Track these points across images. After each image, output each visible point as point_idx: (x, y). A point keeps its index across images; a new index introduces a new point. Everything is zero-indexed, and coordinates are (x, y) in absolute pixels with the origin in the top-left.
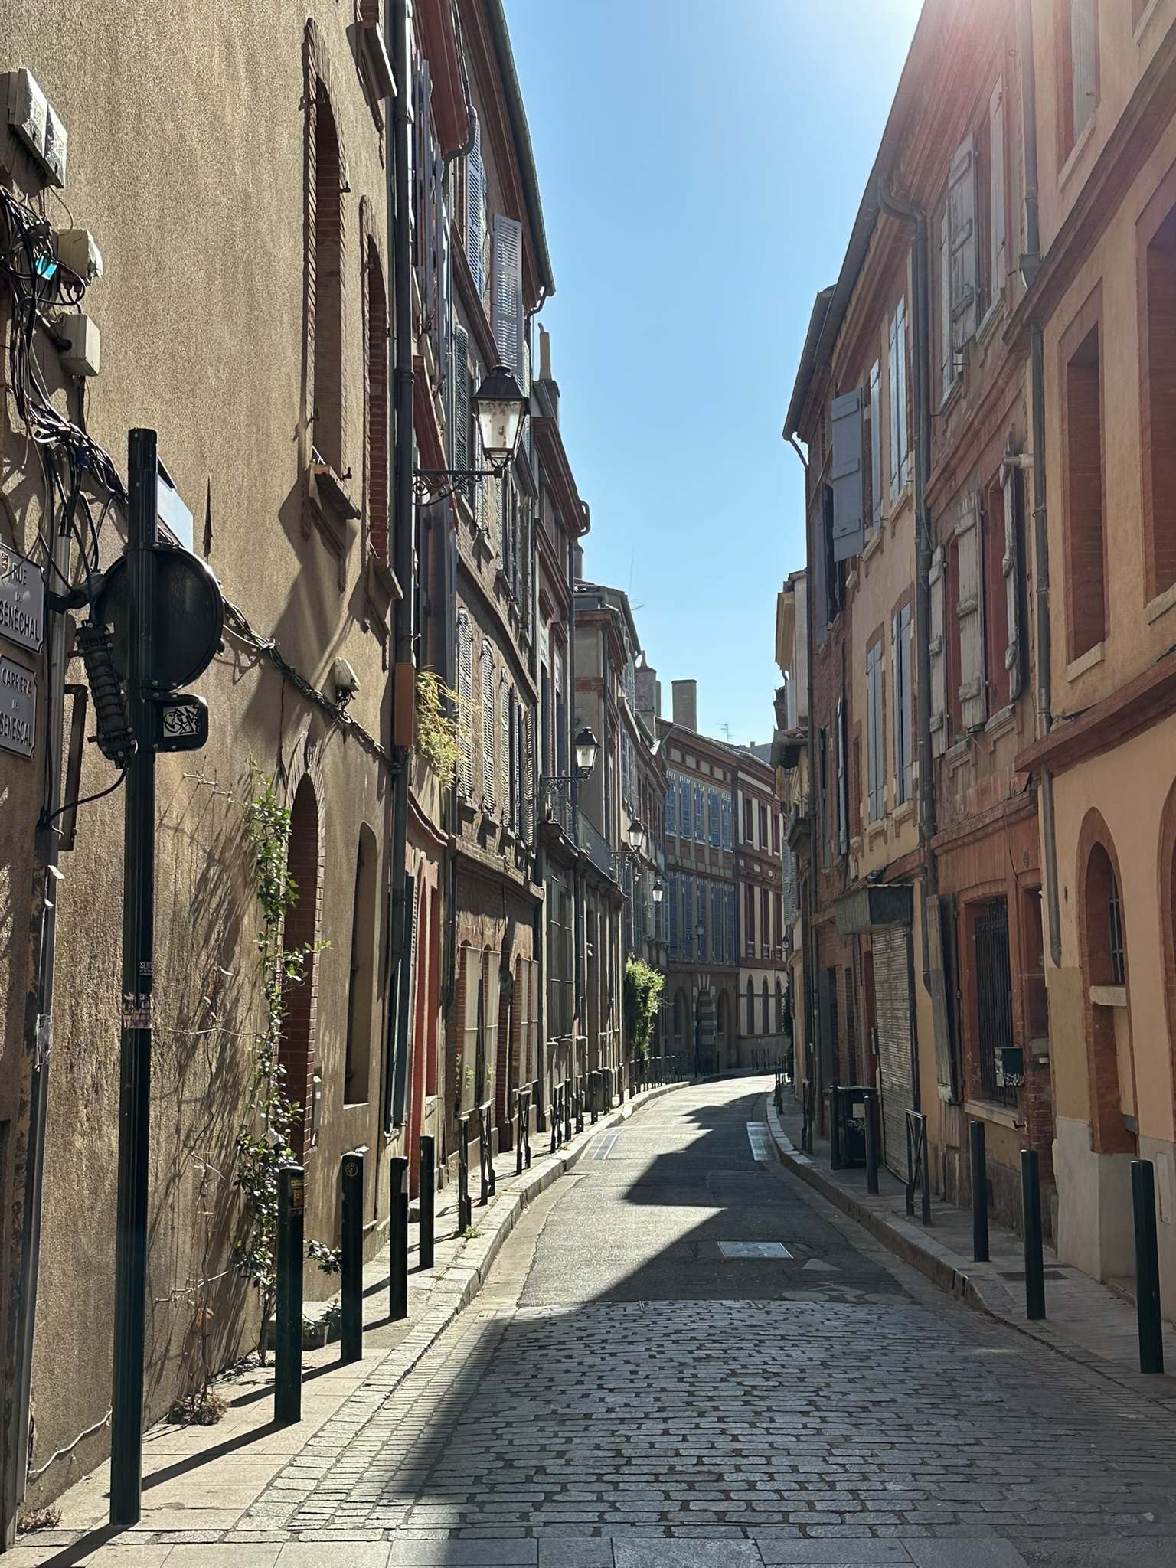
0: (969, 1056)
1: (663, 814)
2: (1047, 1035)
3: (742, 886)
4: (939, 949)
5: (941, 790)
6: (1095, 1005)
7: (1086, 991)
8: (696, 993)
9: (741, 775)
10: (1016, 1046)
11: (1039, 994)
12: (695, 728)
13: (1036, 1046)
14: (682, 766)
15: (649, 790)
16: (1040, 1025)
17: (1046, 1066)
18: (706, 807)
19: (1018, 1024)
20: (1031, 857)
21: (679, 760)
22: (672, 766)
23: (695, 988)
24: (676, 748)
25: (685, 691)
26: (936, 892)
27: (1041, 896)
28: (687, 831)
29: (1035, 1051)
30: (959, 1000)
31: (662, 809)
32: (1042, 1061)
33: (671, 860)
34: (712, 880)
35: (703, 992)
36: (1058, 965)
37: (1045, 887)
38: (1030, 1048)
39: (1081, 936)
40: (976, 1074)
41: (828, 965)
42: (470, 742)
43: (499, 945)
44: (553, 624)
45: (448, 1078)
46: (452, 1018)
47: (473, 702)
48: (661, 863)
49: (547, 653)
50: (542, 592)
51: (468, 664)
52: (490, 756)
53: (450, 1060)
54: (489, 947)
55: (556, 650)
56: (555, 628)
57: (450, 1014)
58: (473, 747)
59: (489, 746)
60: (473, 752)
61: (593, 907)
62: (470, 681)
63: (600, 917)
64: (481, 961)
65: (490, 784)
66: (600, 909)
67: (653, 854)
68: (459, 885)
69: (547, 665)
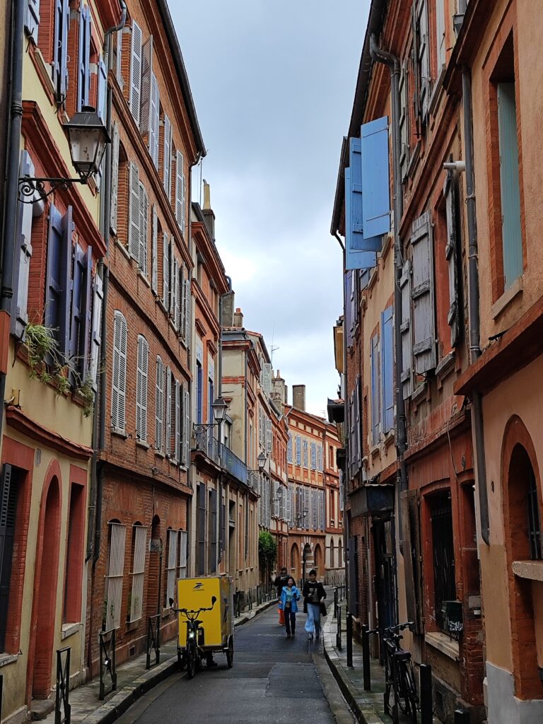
0: (428, 602)
1: (286, 453)
2: (479, 594)
3: (328, 491)
4: (408, 527)
5: (410, 421)
6: (516, 577)
7: (509, 565)
8: (303, 546)
9: (327, 433)
10: (457, 601)
11: (473, 564)
12: (303, 408)
13: (472, 601)
14: (297, 428)
15: (277, 439)
16: (475, 586)
17: (479, 616)
18: (309, 449)
19: (459, 585)
20: (468, 461)
21: (295, 425)
22: (291, 428)
23: (302, 544)
24: (293, 419)
25: (299, 389)
26: (407, 488)
27: (474, 489)
28: (299, 462)
29: (471, 605)
30: (421, 563)
31: (285, 450)
32: (476, 612)
33: (290, 476)
34: (312, 487)
35: (307, 546)
36: (487, 543)
37: (477, 482)
38: (468, 603)
39: (505, 519)
40: (432, 615)
41: (354, 535)
42: (124, 394)
43: (149, 522)
44: (207, 341)
45: (95, 609)
46: (100, 570)
47: (127, 370)
48: (284, 478)
49: (202, 355)
50: (197, 320)
51: (123, 346)
52: (144, 405)
53: (97, 597)
54: (138, 523)
55: (209, 356)
56: (208, 342)
57: (98, 567)
58: (126, 397)
59: (144, 400)
60: (126, 401)
61: (235, 500)
62: (125, 356)
63: (241, 506)
64: (130, 532)
65: (144, 422)
66: (241, 501)
67: (279, 473)
68: (108, 483)
69: (201, 362)
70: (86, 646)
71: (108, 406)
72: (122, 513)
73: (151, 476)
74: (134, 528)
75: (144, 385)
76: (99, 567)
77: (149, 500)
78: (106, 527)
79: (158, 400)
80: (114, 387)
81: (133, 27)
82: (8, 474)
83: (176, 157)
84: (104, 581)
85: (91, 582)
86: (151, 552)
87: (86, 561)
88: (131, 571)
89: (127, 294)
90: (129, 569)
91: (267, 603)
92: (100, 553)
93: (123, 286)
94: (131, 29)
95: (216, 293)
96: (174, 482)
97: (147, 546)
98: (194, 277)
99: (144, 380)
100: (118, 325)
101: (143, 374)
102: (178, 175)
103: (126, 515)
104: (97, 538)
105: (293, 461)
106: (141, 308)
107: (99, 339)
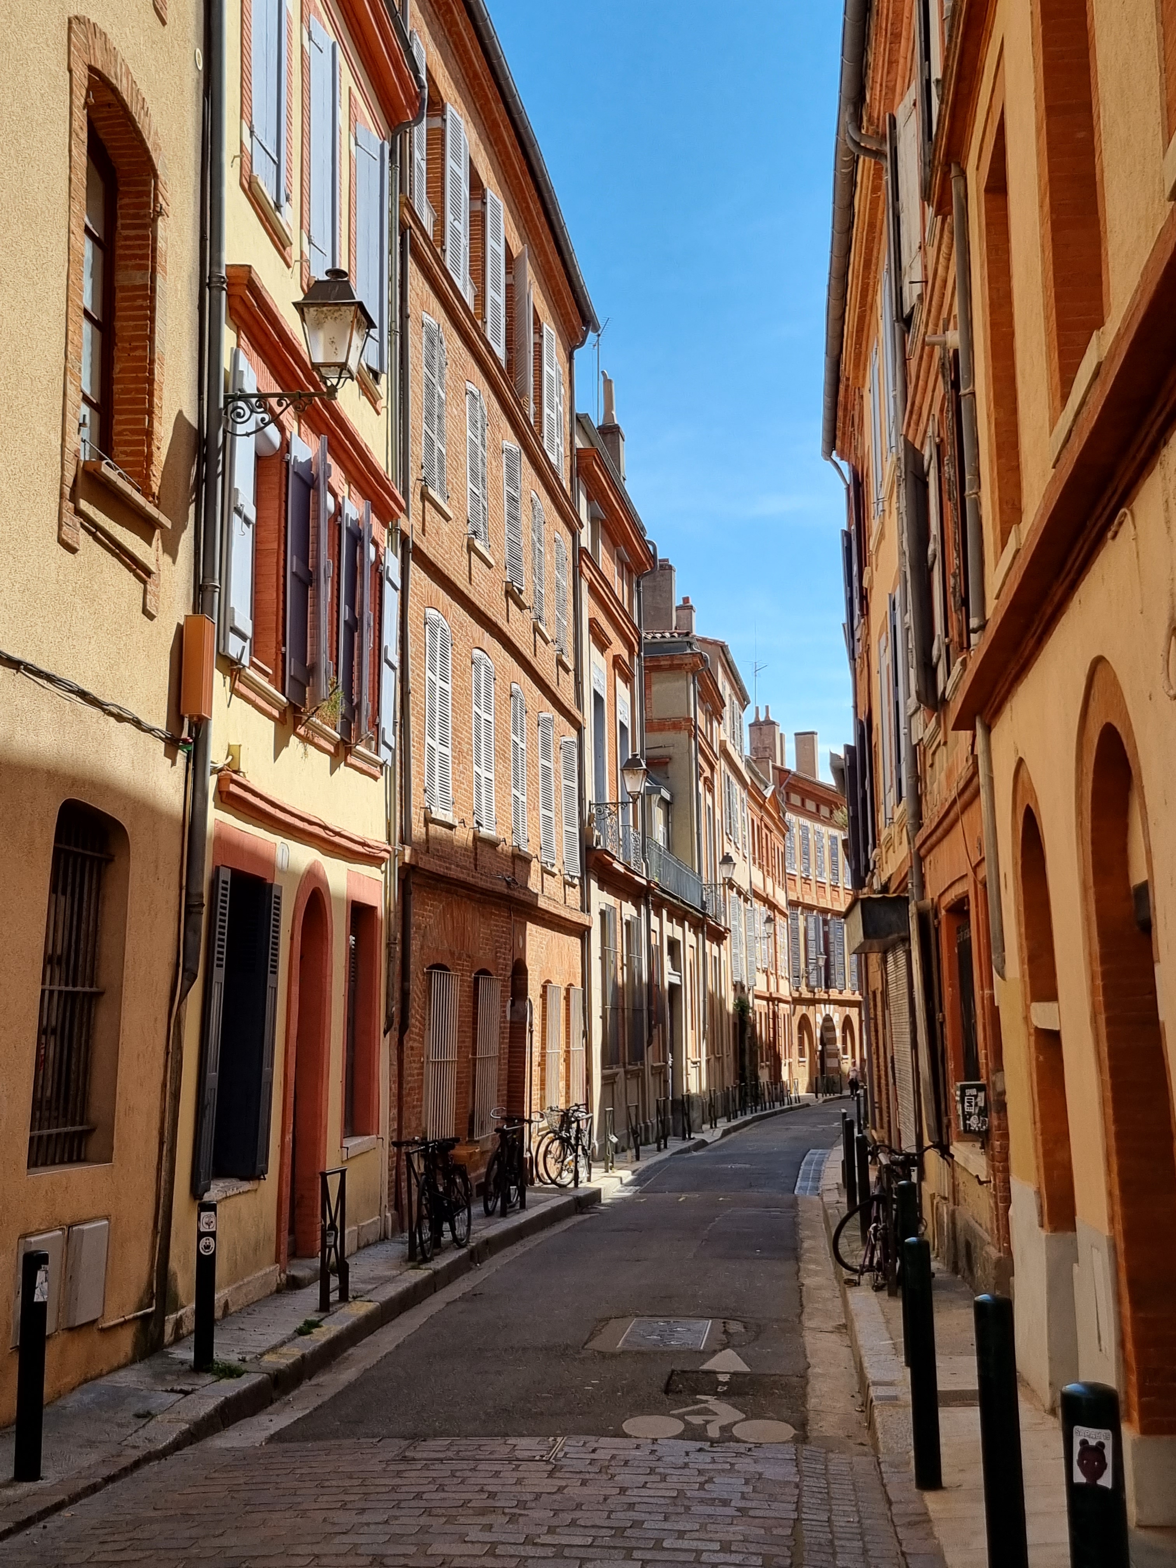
1: (784, 854)
2: (1002, 1068)
6: (1036, 1028)
7: (1028, 1012)
8: (820, 1020)
10: (983, 1080)
12: (814, 774)
13: (997, 1081)
14: (802, 809)
15: (765, 831)
18: (826, 846)
21: (799, 804)
22: (792, 811)
23: (818, 1015)
24: (795, 793)
25: (806, 742)
28: (807, 870)
31: (781, 849)
32: (1001, 1099)
33: (793, 897)
35: (828, 1019)
36: (1004, 978)
39: (1020, 935)
42: (448, 751)
43: (505, 970)
44: (614, 656)
45: (405, 1114)
46: (412, 1048)
47: (453, 710)
48: (780, 899)
49: (604, 683)
50: (592, 621)
51: (444, 669)
52: (488, 769)
53: (409, 1094)
54: (484, 972)
55: (620, 682)
56: (617, 661)
57: (407, 1044)
58: (453, 757)
59: (488, 761)
60: (453, 763)
61: (678, 936)
62: (448, 687)
63: (691, 946)
64: (469, 987)
65: (489, 800)
66: (691, 938)
67: (769, 890)
68: (424, 903)
69: (604, 695)
70: (390, 1176)
71: (419, 773)
72: (452, 954)
73: (506, 891)
74: (476, 980)
75: (488, 735)
76: (411, 1043)
77: (503, 932)
78: (421, 977)
79: (516, 760)
80: (428, 740)
81: (448, 117)
82: (225, 882)
83: (542, 337)
84: (422, 1068)
85: (396, 1067)
86: (511, 1022)
87: (385, 1033)
88: (474, 1054)
89: (449, 579)
90: (470, 1050)
91: (748, 1117)
92: (413, 1021)
93: (440, 565)
94: (444, 120)
95: (630, 571)
96: (551, 902)
97: (504, 1012)
98: (583, 545)
99: (488, 728)
100: (433, 634)
101: (485, 716)
102: (546, 368)
103: (459, 958)
104: (405, 995)
105: (796, 869)
106: (477, 603)
107: (395, 659)
